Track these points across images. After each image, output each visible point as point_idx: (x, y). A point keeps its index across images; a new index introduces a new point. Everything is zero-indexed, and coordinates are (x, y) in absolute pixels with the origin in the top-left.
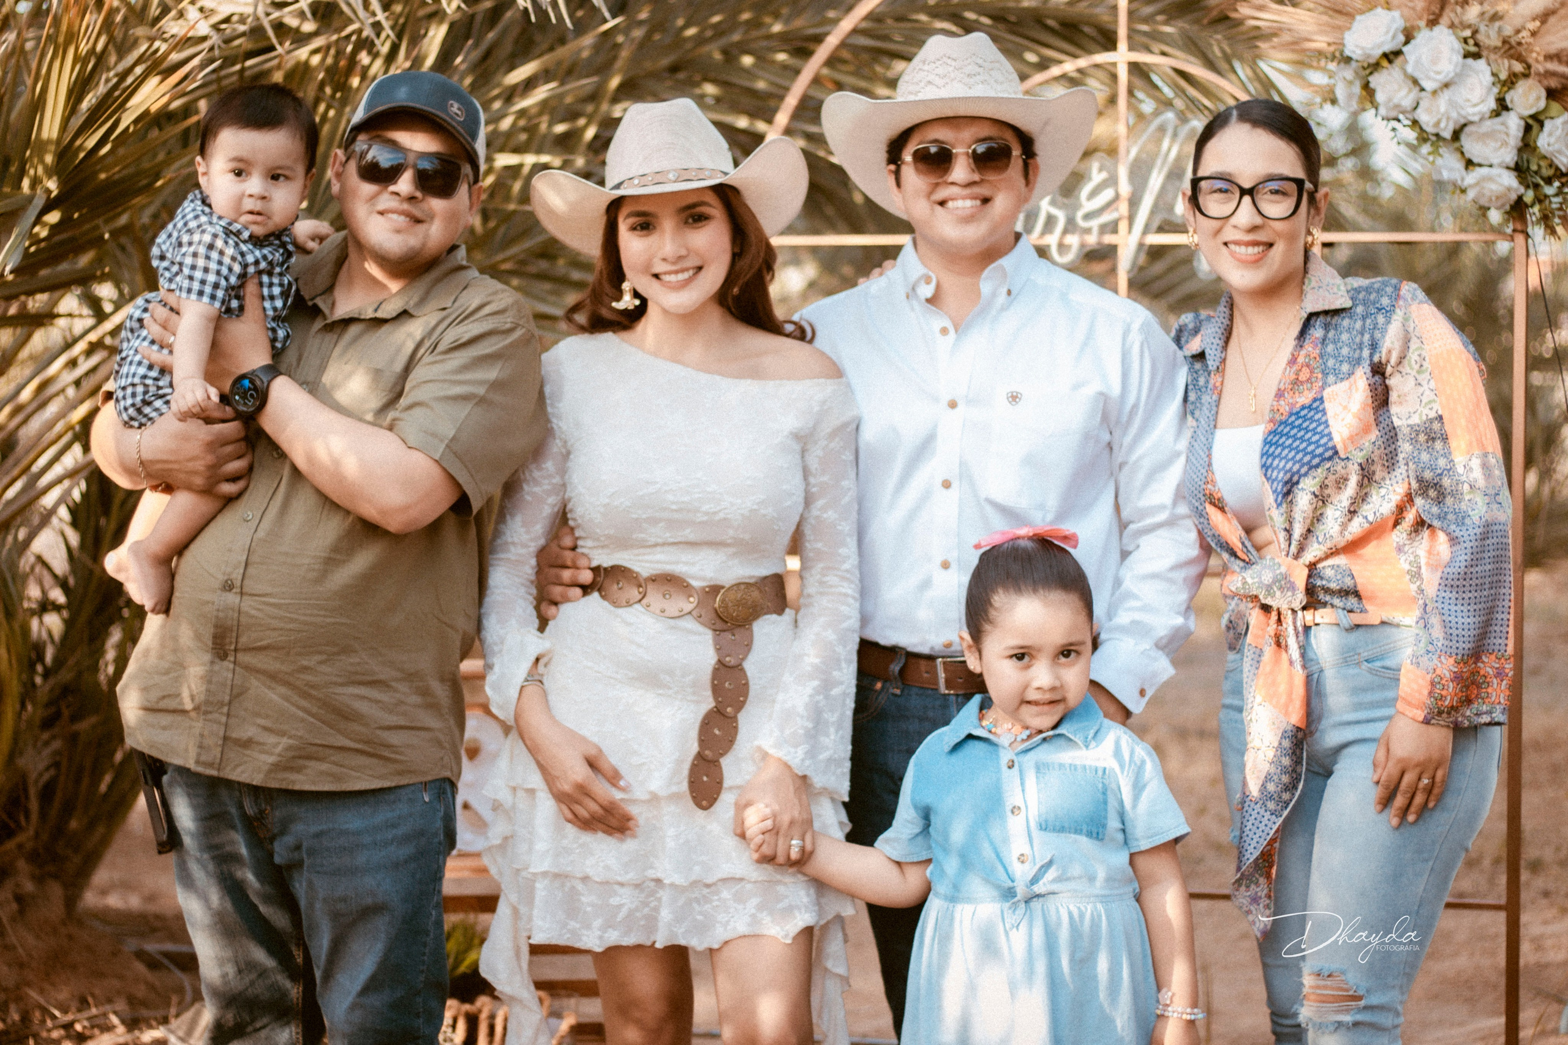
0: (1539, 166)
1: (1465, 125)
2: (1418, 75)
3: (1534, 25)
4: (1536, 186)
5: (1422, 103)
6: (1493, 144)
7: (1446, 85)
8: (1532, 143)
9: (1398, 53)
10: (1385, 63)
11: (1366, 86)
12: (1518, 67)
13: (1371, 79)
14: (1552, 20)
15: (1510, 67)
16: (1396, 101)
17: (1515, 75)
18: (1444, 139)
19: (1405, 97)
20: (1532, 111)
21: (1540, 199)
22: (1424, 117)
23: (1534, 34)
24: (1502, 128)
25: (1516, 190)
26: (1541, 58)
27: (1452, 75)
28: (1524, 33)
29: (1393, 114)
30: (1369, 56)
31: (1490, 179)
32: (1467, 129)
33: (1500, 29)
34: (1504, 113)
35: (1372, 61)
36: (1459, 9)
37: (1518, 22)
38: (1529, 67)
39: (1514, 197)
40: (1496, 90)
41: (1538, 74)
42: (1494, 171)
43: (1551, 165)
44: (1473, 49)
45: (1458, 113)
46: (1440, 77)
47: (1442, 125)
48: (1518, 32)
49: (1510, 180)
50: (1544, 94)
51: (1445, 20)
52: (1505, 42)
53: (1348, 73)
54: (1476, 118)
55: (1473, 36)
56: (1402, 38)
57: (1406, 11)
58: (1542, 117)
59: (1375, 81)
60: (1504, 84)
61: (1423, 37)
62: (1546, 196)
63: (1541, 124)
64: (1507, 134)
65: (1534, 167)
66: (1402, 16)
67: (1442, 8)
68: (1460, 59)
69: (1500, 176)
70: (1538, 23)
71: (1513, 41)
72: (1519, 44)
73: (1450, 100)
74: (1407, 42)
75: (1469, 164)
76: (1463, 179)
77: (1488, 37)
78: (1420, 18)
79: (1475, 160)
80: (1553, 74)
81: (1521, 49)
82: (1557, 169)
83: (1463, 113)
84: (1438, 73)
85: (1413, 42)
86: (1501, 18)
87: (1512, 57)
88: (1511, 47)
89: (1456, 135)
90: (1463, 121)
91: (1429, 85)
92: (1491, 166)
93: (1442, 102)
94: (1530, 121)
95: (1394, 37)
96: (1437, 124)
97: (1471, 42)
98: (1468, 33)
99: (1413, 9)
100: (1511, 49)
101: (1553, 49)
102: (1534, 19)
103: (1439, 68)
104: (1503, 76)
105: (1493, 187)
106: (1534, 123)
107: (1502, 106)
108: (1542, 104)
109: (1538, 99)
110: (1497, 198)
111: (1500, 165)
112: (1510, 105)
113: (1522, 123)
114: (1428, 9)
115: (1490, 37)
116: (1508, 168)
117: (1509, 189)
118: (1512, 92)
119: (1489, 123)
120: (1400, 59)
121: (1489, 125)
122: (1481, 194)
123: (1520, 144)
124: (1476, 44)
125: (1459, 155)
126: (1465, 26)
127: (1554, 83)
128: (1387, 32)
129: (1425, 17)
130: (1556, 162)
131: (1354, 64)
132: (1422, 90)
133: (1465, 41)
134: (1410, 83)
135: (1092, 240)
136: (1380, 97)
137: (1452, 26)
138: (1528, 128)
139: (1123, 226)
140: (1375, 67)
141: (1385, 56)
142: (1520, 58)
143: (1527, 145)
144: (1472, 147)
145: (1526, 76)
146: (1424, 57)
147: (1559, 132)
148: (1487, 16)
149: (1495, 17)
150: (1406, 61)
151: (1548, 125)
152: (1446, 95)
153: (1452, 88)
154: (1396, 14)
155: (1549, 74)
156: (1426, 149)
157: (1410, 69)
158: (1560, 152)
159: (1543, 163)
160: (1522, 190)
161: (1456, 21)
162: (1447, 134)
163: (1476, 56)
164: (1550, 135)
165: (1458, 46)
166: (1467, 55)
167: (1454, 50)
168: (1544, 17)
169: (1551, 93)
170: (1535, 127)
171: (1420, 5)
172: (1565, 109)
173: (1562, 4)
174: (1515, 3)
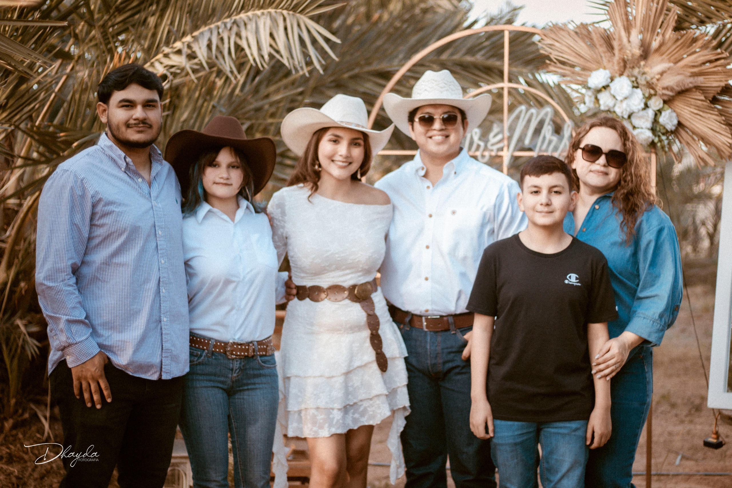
2: (615, 94)
3: (658, 77)
4: (659, 136)
5: (617, 105)
6: (643, 120)
7: (626, 98)
8: (657, 120)
9: (608, 86)
10: (603, 90)
11: (596, 98)
12: (652, 92)
14: (665, 75)
15: (649, 92)
16: (607, 103)
17: (651, 95)
18: (624, 118)
19: (611, 102)
20: (658, 108)
21: (660, 141)
22: (618, 110)
23: (658, 80)
24: (646, 114)
25: (652, 137)
26: (661, 89)
27: (628, 94)
28: (655, 80)
29: (606, 108)
30: (597, 87)
31: (641, 133)
32: (634, 115)
33: (646, 78)
34: (647, 109)
35: (599, 89)
36: (631, 70)
37: (652, 75)
38: (656, 92)
39: (650, 140)
40: (644, 100)
41: (659, 94)
42: (643, 131)
43: (664, 128)
44: (635, 85)
45: (630, 109)
46: (623, 95)
47: (624, 113)
48: (652, 79)
49: (649, 134)
50: (662, 102)
51: (626, 74)
52: (648, 82)
53: (590, 93)
54: (636, 111)
55: (636, 80)
56: (609, 80)
57: (611, 70)
58: (661, 111)
59: (599, 96)
60: (647, 98)
61: (617, 80)
62: (663, 140)
63: (661, 113)
64: (648, 117)
65: (658, 129)
66: (610, 72)
67: (625, 69)
68: (630, 88)
69: (645, 132)
70: (660, 76)
71: (650, 83)
72: (653, 83)
73: (627, 104)
74: (611, 82)
75: (634, 127)
77: (641, 80)
78: (616, 73)
79: (636, 126)
80: (665, 95)
81: (654, 86)
82: (667, 130)
83: (632, 108)
84: (623, 93)
85: (614, 83)
86: (646, 74)
87: (650, 88)
88: (650, 84)
89: (629, 117)
90: (631, 112)
91: (619, 98)
92: (642, 128)
93: (624, 105)
94: (657, 112)
95: (606, 80)
96: (622, 113)
97: (635, 82)
98: (634, 79)
99: (614, 69)
100: (650, 85)
101: (665, 85)
102: (658, 74)
104: (647, 95)
105: (643, 136)
106: (658, 113)
107: (646, 106)
108: (661, 105)
109: (660, 104)
110: (645, 140)
111: (645, 128)
112: (649, 105)
113: (654, 113)
114: (619, 70)
115: (642, 81)
116: (649, 129)
117: (649, 137)
118: (650, 101)
121: (642, 113)
123: (653, 120)
124: (637, 83)
125: (630, 124)
126: (633, 76)
127: (666, 98)
128: (604, 78)
129: (618, 72)
130: (666, 127)
131: (592, 90)
132: (617, 99)
133: (633, 82)
134: (612, 97)
135: (493, 154)
136: (601, 102)
137: (628, 76)
138: (656, 115)
139: (505, 149)
140: (599, 91)
141: (603, 87)
142: (653, 89)
143: (655, 121)
144: (635, 121)
145: (655, 95)
146: (618, 88)
147: (667, 116)
148: (641, 73)
149: (644, 73)
150: (610, 89)
151: (663, 113)
152: (626, 102)
153: (628, 99)
154: (607, 72)
155: (663, 95)
157: (612, 92)
158: (668, 123)
159: (661, 128)
160: (654, 137)
161: (630, 74)
162: (626, 116)
163: (637, 87)
164: (664, 117)
165: (630, 84)
166: (634, 87)
167: (628, 85)
168: (662, 74)
169: (665, 102)
170: (659, 114)
171: (616, 68)
172: (670, 107)
173: (669, 69)
174: (651, 68)
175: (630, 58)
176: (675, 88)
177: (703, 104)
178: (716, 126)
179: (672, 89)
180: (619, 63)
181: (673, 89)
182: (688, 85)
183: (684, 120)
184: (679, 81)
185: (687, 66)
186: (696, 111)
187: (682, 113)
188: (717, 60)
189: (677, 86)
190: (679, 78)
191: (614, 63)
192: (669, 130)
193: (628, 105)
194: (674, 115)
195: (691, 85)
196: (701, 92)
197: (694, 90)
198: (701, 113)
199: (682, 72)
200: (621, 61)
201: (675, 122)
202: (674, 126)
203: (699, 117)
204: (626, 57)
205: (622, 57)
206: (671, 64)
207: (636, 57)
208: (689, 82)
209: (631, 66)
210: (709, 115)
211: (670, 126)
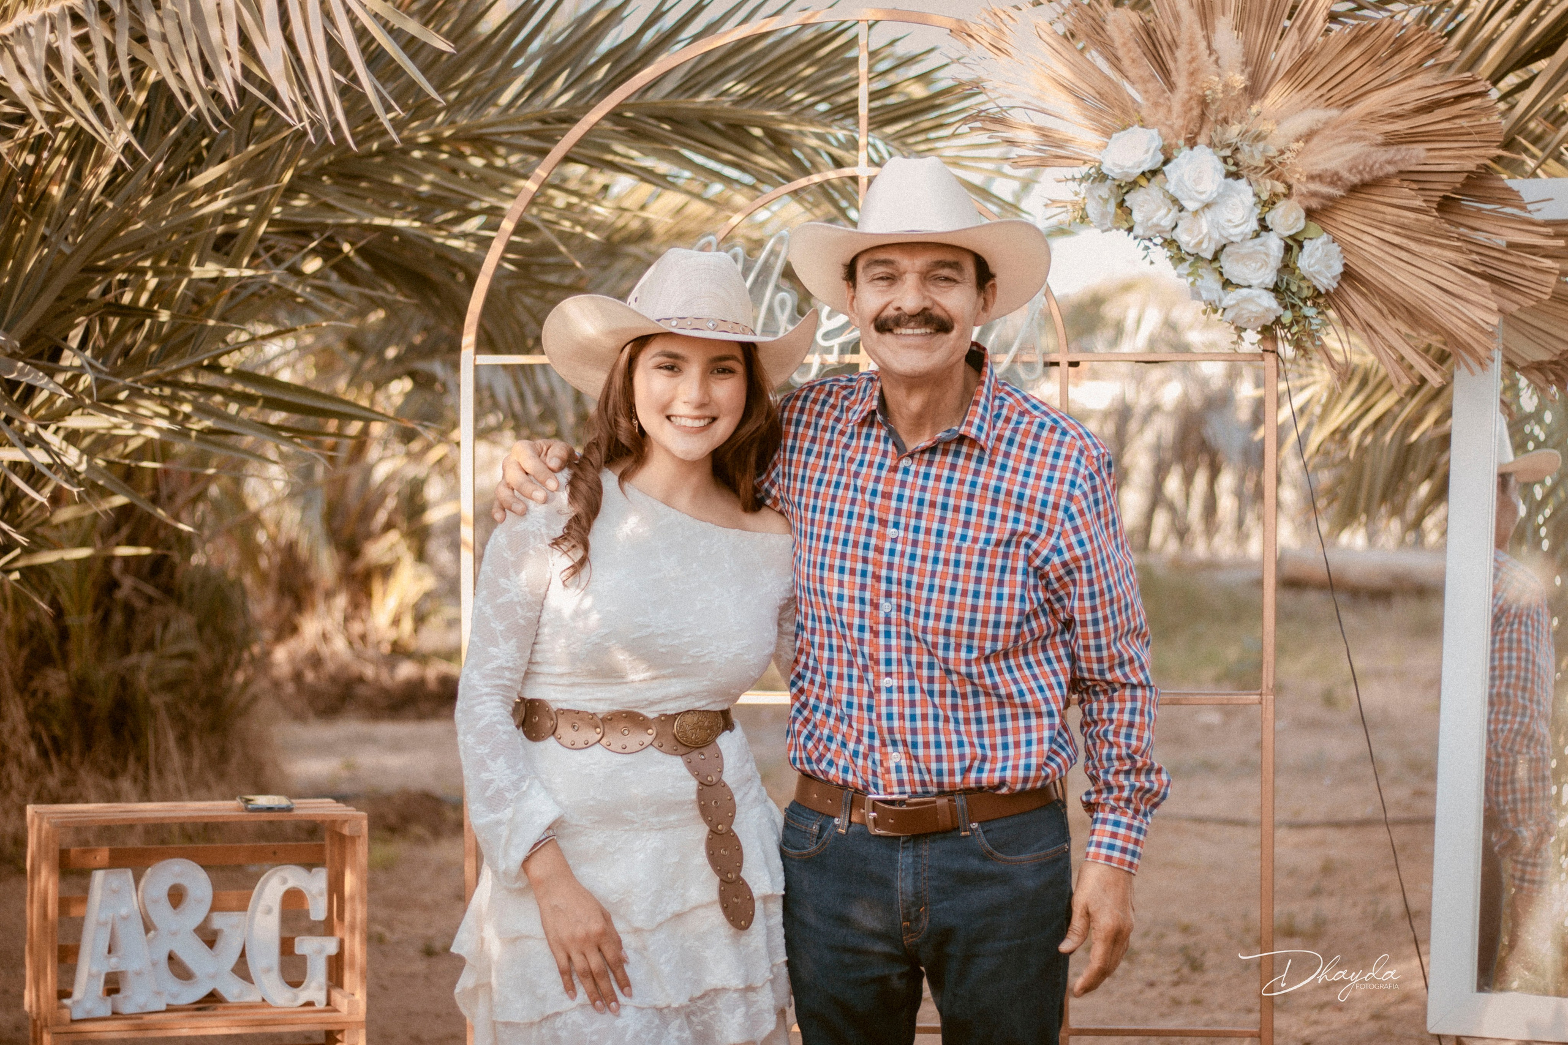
0: (1299, 287)
1: (1224, 246)
2: (1179, 194)
3: (1298, 146)
4: (1293, 306)
5: (1180, 223)
6: (1253, 265)
7: (1208, 206)
8: (1291, 265)
9: (1154, 173)
10: (1143, 182)
11: (1121, 204)
12: (1280, 188)
13: (1127, 197)
14: (1316, 140)
15: (1273, 186)
16: (1155, 220)
17: (1276, 195)
18: (1203, 259)
19: (1164, 217)
20: (1292, 232)
21: (1298, 320)
22: (1184, 238)
23: (1298, 153)
24: (1263, 248)
25: (1275, 311)
26: (1304, 179)
27: (1214, 195)
28: (1288, 154)
29: (1149, 234)
30: (1127, 174)
31: (1246, 300)
32: (1227, 249)
33: (1263, 149)
34: (1263, 233)
35: (1131, 180)
36: (1218, 128)
37: (1281, 143)
38: (1290, 187)
39: (1270, 317)
40: (1257, 211)
41: (1298, 194)
42: (1254, 292)
43: (1310, 284)
44: (1233, 169)
45: (1221, 235)
46: (1204, 197)
47: (1204, 246)
48: (1282, 153)
49: (1269, 302)
50: (1303, 214)
51: (1202, 139)
52: (1268, 162)
53: (1104, 190)
54: (1237, 239)
55: (1234, 157)
56: (1161, 158)
57: (1164, 130)
58: (1301, 238)
59: (1130, 200)
60: (1265, 204)
61: (1183, 157)
62: (1306, 317)
63: (1301, 247)
64: (1267, 255)
65: (1292, 287)
66: (1160, 134)
67: (1201, 128)
68: (1219, 178)
69: (1259, 297)
70: (1301, 144)
71: (1276, 162)
72: (1282, 164)
73: (1212, 221)
74: (1166, 162)
75: (1227, 284)
76: (1220, 300)
78: (1179, 137)
79: (1234, 281)
80: (1314, 194)
81: (1283, 169)
82: (1315, 289)
83: (1225, 233)
84: (1201, 193)
85: (1173, 162)
86: (1265, 138)
87: (1272, 177)
88: (1274, 167)
89: (1217, 255)
90: (1225, 242)
91: (1190, 205)
92: (1250, 287)
93: (1205, 223)
94: (1290, 242)
95: (1154, 156)
96: (1200, 243)
97: (1231, 161)
98: (1227, 152)
99: (1171, 127)
100: (1273, 169)
101: (1316, 170)
102: (1297, 140)
103: (1200, 188)
104: (1265, 196)
105: (1253, 307)
106: (1293, 245)
107: (1263, 226)
108: (1301, 224)
109: (1298, 219)
110: (1256, 318)
111: (1259, 287)
112: (1268, 222)
113: (1282, 244)
114: (1187, 129)
115: (1252, 157)
116: (1267, 289)
117: (1268, 310)
118: (1272, 213)
119: (1250, 243)
120: (1160, 177)
121: (1250, 245)
122: (1238, 316)
123: (1280, 265)
124: (1236, 164)
125: (1218, 276)
126: (1225, 145)
127: (1314, 204)
128: (1147, 152)
129: (1184, 136)
130: (1315, 283)
131: (1109, 182)
132: (1182, 209)
133: (1225, 160)
134: (1169, 202)
135: (832, 359)
136: (1137, 216)
137: (1211, 144)
138: (1288, 249)
140: (1133, 185)
141: (1143, 173)
142: (1278, 178)
143: (1287, 267)
144: (1231, 267)
145: (1287, 196)
146: (1186, 177)
147: (1318, 254)
148: (1249, 135)
149: (1259, 137)
150: (1167, 181)
151: (1307, 245)
152: (1209, 215)
153: (1213, 208)
154: (1154, 132)
155: (1309, 194)
156: (1184, 268)
157: (1171, 188)
158: (1319, 273)
159: (1301, 285)
160: (1281, 311)
161: (1216, 140)
162: (1207, 255)
163: (1236, 175)
164: (1311, 256)
165: (1220, 165)
166: (1229, 175)
167: (1215, 169)
168: (1308, 136)
169: (1310, 214)
170: (1296, 248)
171: (1179, 123)
172: (1324, 230)
173: (1326, 123)
174: (1278, 123)
175: (1221, 96)
176: (1345, 174)
177: (1417, 220)
178: (1453, 280)
179: (1335, 179)
180: (1188, 110)
181: (1340, 179)
182: (1381, 168)
183: (1360, 263)
184: (1355, 158)
185: (1372, 117)
186: (1397, 240)
187: (1358, 243)
188: (1458, 99)
189: (1350, 170)
190: (1355, 149)
191: (1170, 110)
192: (1323, 291)
193: (1215, 225)
194: (1335, 248)
195: (1391, 169)
196: (1415, 186)
197: (1396, 181)
198: (1413, 246)
199: (1362, 133)
200: (1194, 103)
201: (1338, 269)
202: (1334, 278)
203: (1404, 255)
204: (1208, 92)
205: (1200, 92)
206: (1334, 113)
207: (1235, 93)
208: (1383, 160)
209: (1220, 116)
210: (1436, 250)
211: (1326, 281)
